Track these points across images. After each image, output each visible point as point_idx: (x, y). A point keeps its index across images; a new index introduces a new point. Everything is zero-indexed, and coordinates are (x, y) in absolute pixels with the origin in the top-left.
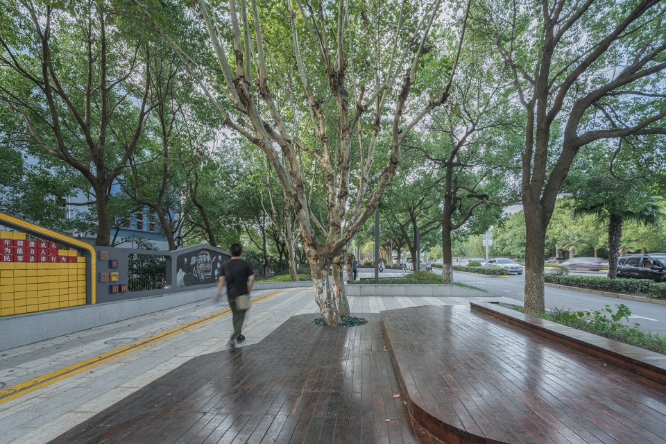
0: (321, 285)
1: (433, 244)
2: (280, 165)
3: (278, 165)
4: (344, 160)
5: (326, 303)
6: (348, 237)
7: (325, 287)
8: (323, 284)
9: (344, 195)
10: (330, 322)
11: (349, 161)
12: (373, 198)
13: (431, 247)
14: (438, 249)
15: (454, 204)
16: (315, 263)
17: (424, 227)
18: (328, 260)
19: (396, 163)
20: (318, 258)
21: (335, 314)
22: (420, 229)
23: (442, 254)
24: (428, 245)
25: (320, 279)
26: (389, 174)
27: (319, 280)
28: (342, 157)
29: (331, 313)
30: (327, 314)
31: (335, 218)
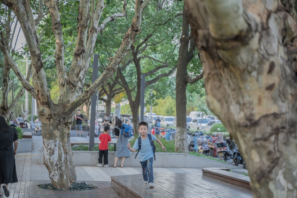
0: (53, 146)
1: (161, 94)
2: (29, 27)
3: (27, 27)
4: (84, 18)
5: (57, 165)
6: (85, 98)
7: (57, 148)
8: (55, 145)
9: (81, 54)
10: (60, 186)
11: (88, 19)
12: (114, 61)
13: (157, 98)
14: (169, 101)
15: (191, 51)
16: (48, 123)
17: (151, 73)
18: (62, 120)
19: (136, 31)
20: (51, 118)
21: (65, 177)
22: (146, 75)
23: (174, 109)
24: (154, 96)
25: (52, 139)
26: (130, 40)
27: (51, 141)
28: (82, 14)
29: (61, 176)
30: (58, 177)
31: (70, 76)
